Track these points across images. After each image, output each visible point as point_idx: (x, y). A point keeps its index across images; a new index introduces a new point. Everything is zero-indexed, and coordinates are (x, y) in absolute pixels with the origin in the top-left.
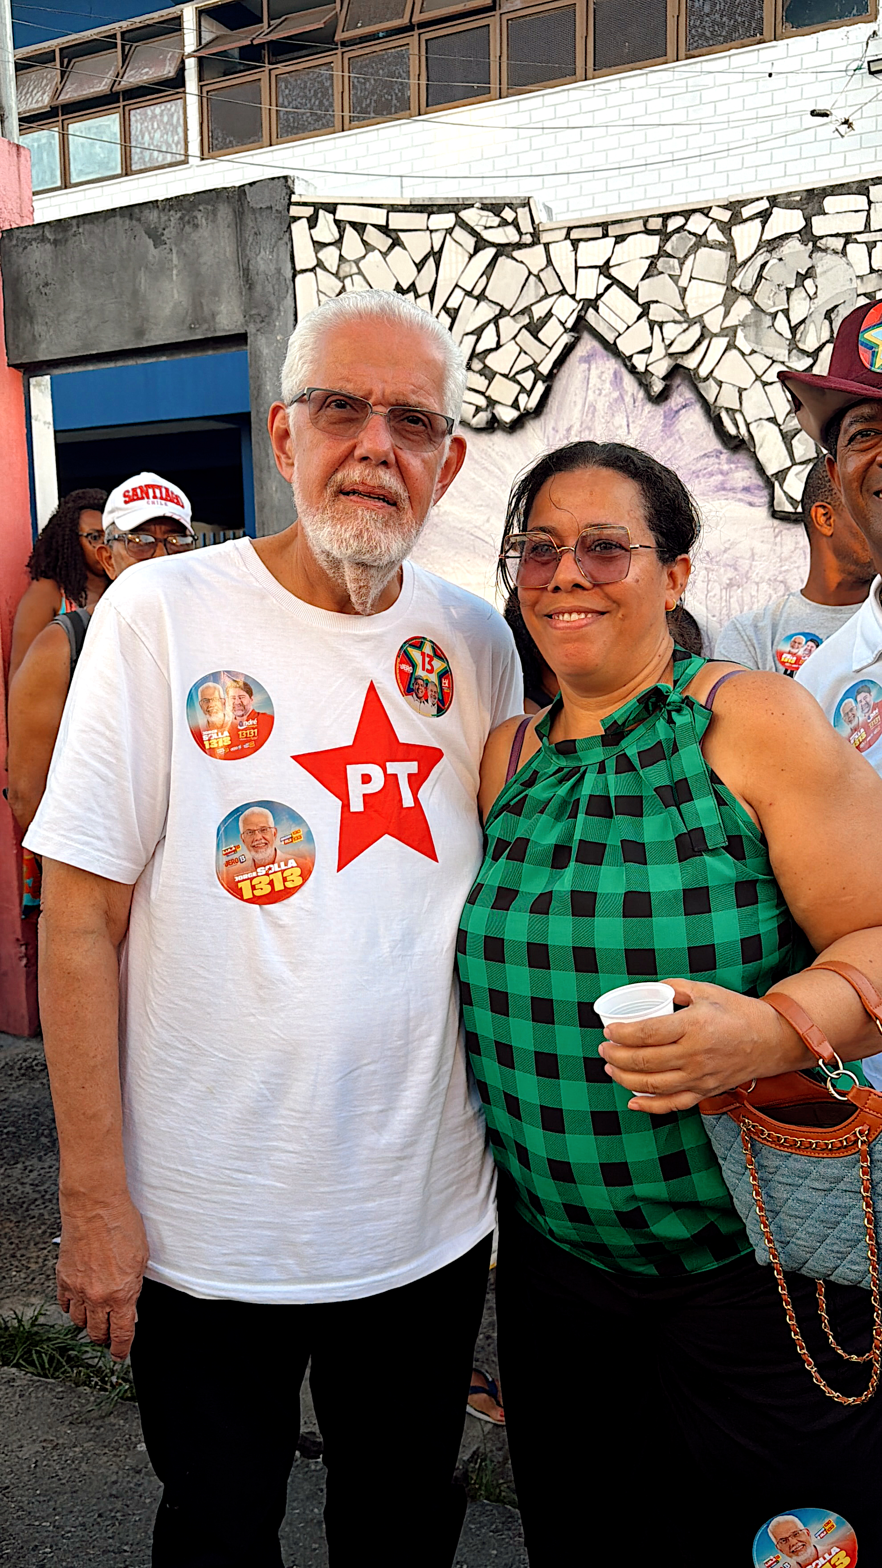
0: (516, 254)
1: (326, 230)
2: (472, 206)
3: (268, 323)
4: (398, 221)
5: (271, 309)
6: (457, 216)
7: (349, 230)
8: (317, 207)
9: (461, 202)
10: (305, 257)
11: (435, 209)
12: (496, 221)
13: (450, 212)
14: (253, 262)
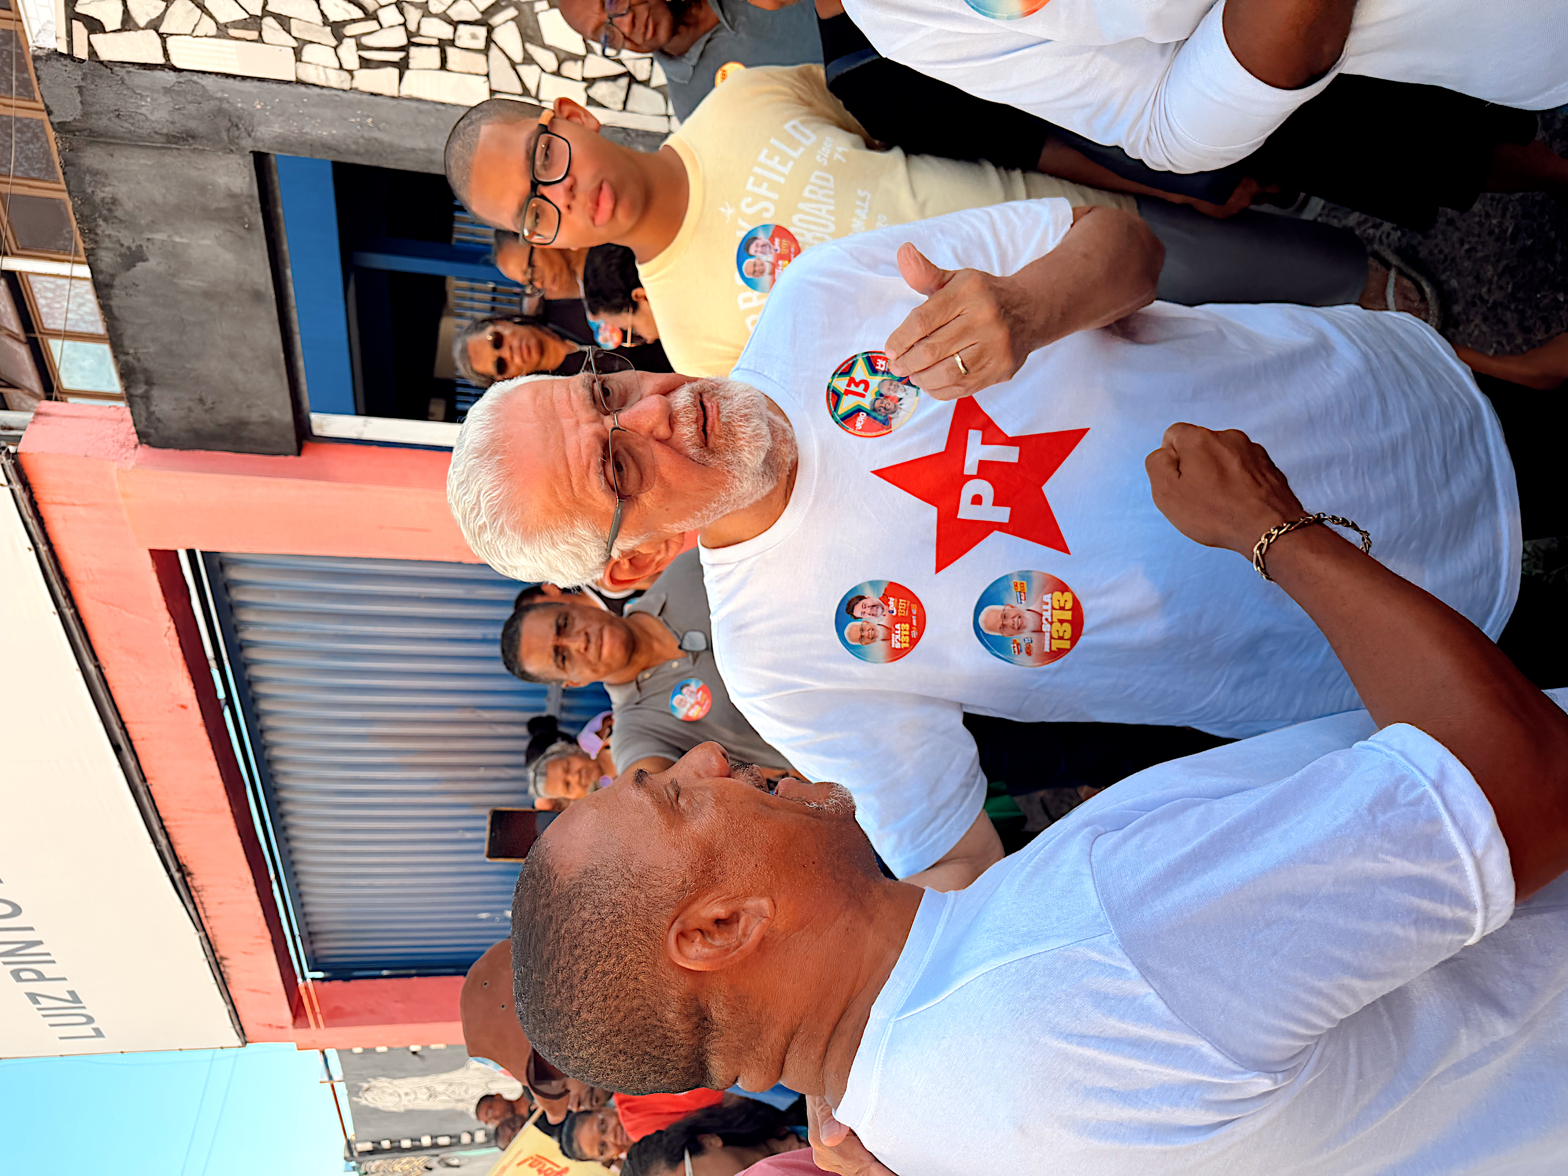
3: (240, 118)
5: (220, 110)
8: (71, 14)
10: (145, 47)
14: (158, 127)
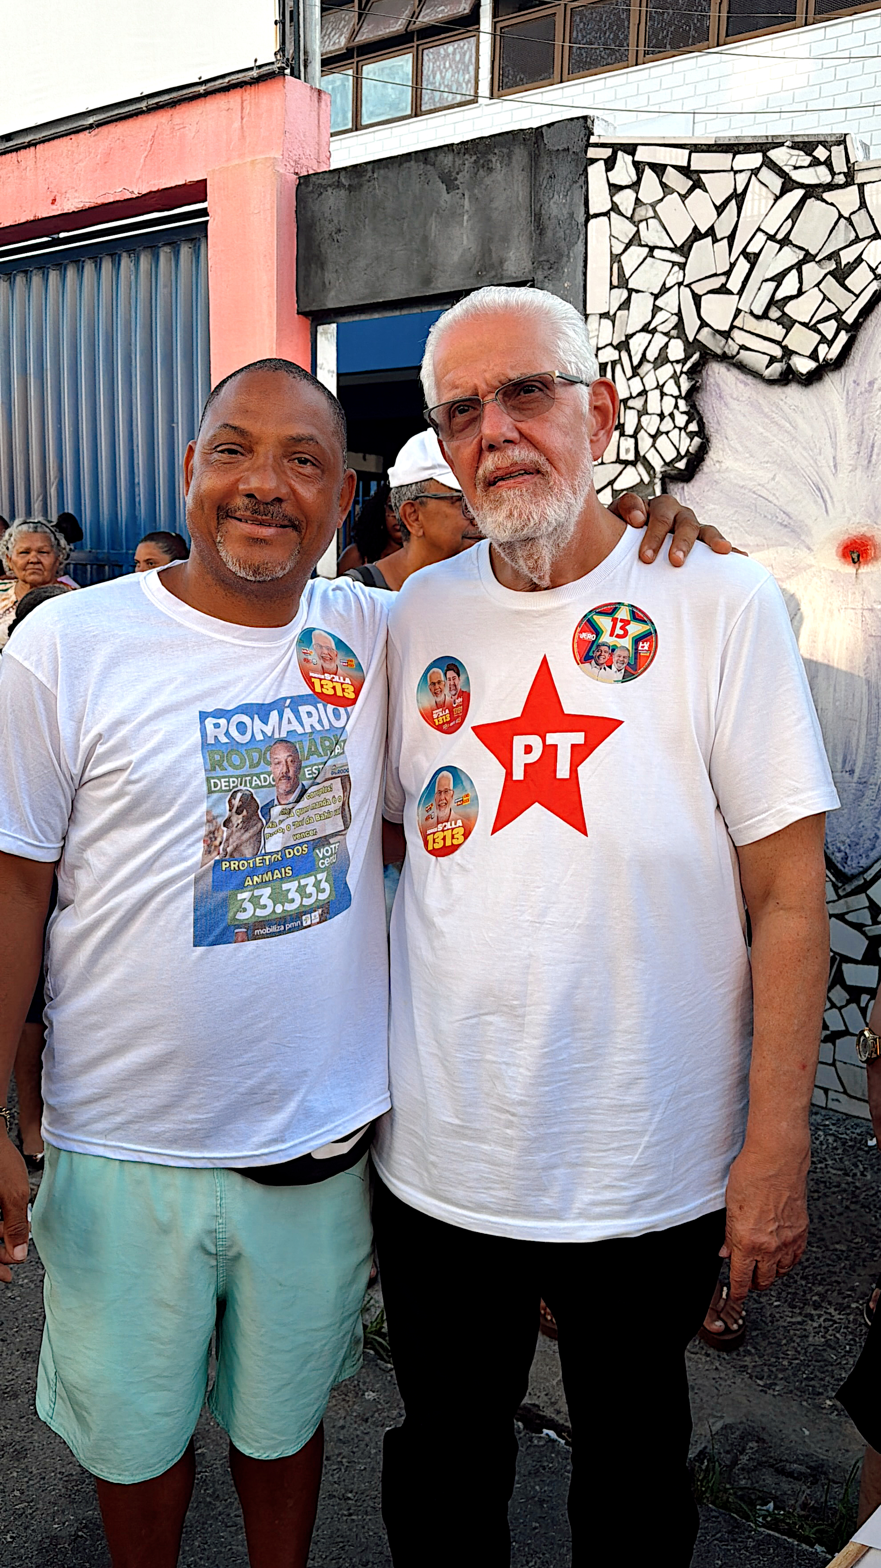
0: (826, 196)
1: (624, 172)
2: (782, 144)
3: (557, 270)
4: (700, 161)
5: (561, 255)
6: (765, 156)
7: (648, 173)
8: (616, 148)
9: (770, 141)
10: (599, 200)
11: (741, 148)
12: (808, 159)
13: (757, 151)
14: (546, 206)
